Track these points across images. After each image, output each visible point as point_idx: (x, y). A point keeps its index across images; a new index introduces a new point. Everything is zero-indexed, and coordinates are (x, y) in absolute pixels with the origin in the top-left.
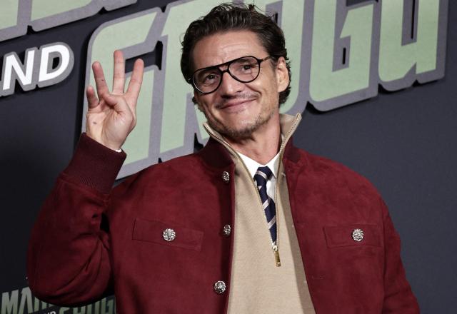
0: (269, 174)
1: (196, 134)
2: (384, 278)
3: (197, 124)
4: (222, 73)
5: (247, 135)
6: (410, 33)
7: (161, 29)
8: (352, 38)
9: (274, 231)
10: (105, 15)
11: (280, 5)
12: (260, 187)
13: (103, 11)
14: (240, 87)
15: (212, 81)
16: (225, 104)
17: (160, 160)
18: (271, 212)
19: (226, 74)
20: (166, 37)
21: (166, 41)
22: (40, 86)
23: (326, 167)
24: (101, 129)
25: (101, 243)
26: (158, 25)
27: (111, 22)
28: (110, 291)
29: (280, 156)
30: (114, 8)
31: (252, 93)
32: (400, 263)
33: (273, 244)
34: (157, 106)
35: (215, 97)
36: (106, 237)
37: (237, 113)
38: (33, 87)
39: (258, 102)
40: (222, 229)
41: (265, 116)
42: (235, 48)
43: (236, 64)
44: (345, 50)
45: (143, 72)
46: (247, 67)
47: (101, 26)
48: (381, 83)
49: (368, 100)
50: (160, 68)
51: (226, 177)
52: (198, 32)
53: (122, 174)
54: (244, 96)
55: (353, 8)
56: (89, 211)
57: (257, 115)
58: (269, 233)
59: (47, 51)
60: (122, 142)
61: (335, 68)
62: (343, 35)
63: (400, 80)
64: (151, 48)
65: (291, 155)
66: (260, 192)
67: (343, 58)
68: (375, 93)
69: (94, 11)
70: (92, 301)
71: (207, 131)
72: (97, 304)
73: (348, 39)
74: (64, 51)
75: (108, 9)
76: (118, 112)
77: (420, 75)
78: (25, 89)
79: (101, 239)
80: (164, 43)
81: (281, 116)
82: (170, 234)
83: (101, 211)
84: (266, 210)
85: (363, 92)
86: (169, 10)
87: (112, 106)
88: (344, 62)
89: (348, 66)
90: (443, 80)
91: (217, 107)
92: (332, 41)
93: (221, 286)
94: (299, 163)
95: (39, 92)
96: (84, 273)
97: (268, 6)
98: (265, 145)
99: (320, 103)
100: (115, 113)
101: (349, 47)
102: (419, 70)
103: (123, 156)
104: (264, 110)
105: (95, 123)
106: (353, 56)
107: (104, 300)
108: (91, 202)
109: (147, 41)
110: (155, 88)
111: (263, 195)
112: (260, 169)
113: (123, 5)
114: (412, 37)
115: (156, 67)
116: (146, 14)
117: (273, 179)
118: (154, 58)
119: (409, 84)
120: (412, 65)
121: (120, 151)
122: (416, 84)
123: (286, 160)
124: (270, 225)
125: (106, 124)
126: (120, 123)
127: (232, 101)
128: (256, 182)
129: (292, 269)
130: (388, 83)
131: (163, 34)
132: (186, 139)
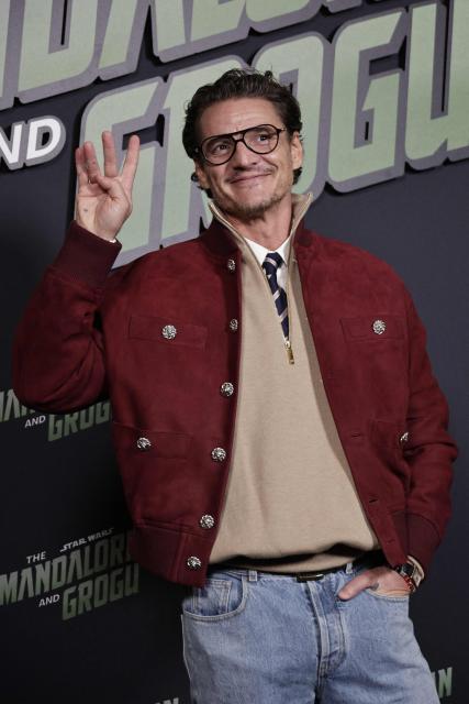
0: (279, 261)
1: (201, 217)
2: (409, 374)
3: (202, 207)
4: (236, 142)
5: (259, 214)
6: (440, 105)
7: (163, 101)
8: (376, 111)
9: (286, 325)
10: (101, 85)
11: (295, 73)
12: (269, 276)
13: (98, 81)
14: (255, 158)
15: (224, 151)
16: (237, 178)
17: (161, 246)
18: (282, 304)
19: (241, 143)
20: (168, 110)
21: (169, 114)
22: (28, 164)
23: (342, 252)
24: (93, 217)
25: (93, 344)
26: (160, 97)
27: (107, 93)
28: (104, 394)
29: (291, 241)
30: (111, 78)
31: (267, 166)
32: (426, 356)
33: (285, 339)
34: (158, 188)
35: (227, 169)
36: (99, 336)
37: (250, 187)
38: (21, 166)
39: (274, 177)
40: (228, 325)
41: (280, 193)
42: (250, 116)
43: (252, 133)
44: (367, 124)
45: (139, 150)
46: (264, 138)
47: (96, 98)
48: (408, 161)
49: (394, 179)
50: (162, 145)
51: (232, 266)
52: (207, 97)
53: (118, 263)
54: (259, 169)
55: (376, 78)
56: (81, 309)
57: (273, 191)
58: (280, 326)
59: (36, 126)
60: (117, 231)
61: (357, 145)
62: (365, 108)
63: (430, 158)
64: (152, 122)
65: (302, 240)
66: (269, 281)
67: (365, 133)
68: (401, 172)
69: (88, 81)
70: (86, 407)
71: (212, 211)
72: (92, 408)
73: (371, 112)
74: (55, 126)
75: (103, 79)
76: (113, 199)
77: (450, 152)
78: (12, 168)
79: (94, 338)
80: (166, 117)
81: (293, 195)
82: (170, 331)
83: (94, 308)
84: (276, 301)
85: (387, 171)
86: (172, 79)
87: (106, 191)
88: (366, 138)
89: (371, 142)
91: (227, 181)
92: (353, 114)
93: (229, 388)
94: (312, 248)
95: (27, 172)
96: (76, 377)
97: (281, 75)
98: (276, 227)
99: (340, 184)
100: (110, 200)
101: (372, 122)
102: (451, 147)
103: (118, 246)
104: (279, 186)
105: (86, 210)
106: (376, 130)
107: (99, 405)
108: (83, 299)
109: (146, 115)
110: (156, 166)
111: (273, 285)
112: (268, 256)
113: (120, 74)
114: (443, 110)
115: (157, 143)
116: (146, 84)
117: (283, 266)
118: (154, 133)
119: (440, 162)
120: (443, 141)
121: (114, 241)
122: (447, 162)
123: (297, 245)
124: (281, 319)
125: (99, 212)
126: (115, 210)
127: (246, 174)
128: (264, 271)
129: (307, 367)
130: (415, 161)
131: (165, 107)
132: (190, 224)
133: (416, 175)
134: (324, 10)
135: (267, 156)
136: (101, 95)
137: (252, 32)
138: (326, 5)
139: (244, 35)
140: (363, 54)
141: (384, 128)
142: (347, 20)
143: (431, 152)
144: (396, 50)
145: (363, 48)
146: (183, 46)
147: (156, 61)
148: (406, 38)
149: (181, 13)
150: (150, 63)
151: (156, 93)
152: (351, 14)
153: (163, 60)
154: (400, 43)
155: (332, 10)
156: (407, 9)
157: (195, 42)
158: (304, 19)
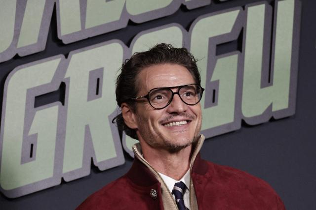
1: (92, 158)
4: (173, 94)
6: (268, 78)
7: (65, 72)
8: (220, 82)
10: (19, 60)
12: (178, 200)
13: (17, 57)
16: (170, 120)
17: (63, 179)
20: (68, 79)
21: (69, 82)
26: (62, 69)
27: (23, 66)
30: (26, 55)
34: (61, 135)
44: (214, 91)
47: (15, 69)
48: (244, 119)
49: (234, 132)
50: (63, 104)
51: (154, 194)
55: (221, 57)
61: (207, 106)
62: (213, 79)
63: (259, 117)
64: (56, 88)
67: (213, 97)
68: (238, 126)
69: (9, 57)
73: (217, 82)
75: (21, 55)
77: (275, 112)
80: (66, 84)
85: (229, 125)
86: (71, 57)
88: (214, 101)
89: (217, 105)
90: (294, 117)
101: (218, 89)
102: (275, 108)
106: (220, 96)
109: (52, 82)
110: (59, 120)
113: (33, 52)
114: (269, 81)
115: (60, 103)
116: (52, 60)
117: (187, 191)
118: (58, 96)
119: (267, 119)
120: (269, 104)
122: (272, 120)
128: (174, 196)
130: (248, 119)
131: (67, 76)
132: (84, 162)
133: (249, 129)
134: (183, 8)
135: (193, 107)
136: (19, 67)
137: (131, 23)
138: (184, 4)
139: (124, 25)
140: (211, 40)
141: (227, 94)
142: (199, 15)
143: (260, 112)
144: (235, 38)
145: (212, 35)
146: (80, 32)
147: (60, 43)
148: (243, 29)
149: (78, 9)
150: (55, 45)
151: (59, 66)
152: (204, 11)
153: (65, 42)
154: (238, 33)
155: (189, 8)
156: (244, 8)
157: (88, 29)
158: (168, 14)
